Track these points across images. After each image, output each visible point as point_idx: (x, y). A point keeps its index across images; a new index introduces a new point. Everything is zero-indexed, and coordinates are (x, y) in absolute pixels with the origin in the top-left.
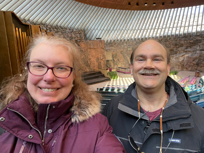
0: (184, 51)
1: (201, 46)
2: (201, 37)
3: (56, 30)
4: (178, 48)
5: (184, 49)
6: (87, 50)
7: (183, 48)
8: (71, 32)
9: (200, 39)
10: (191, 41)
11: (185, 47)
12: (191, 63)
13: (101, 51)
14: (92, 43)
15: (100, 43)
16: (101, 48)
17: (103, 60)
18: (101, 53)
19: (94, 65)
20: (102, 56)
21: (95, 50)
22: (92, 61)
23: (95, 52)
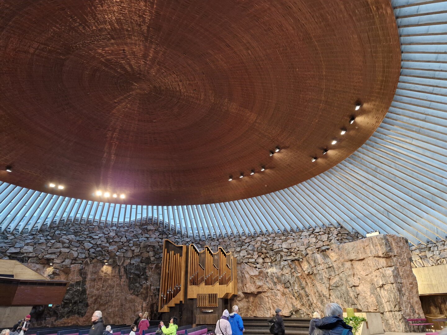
3: (285, 237)
6: (343, 264)
8: (310, 235)
13: (376, 264)
14: (353, 249)
15: (370, 244)
16: (374, 257)
17: (386, 289)
18: (378, 269)
19: (366, 303)
20: (381, 279)
21: (363, 264)
22: (361, 292)
23: (364, 268)
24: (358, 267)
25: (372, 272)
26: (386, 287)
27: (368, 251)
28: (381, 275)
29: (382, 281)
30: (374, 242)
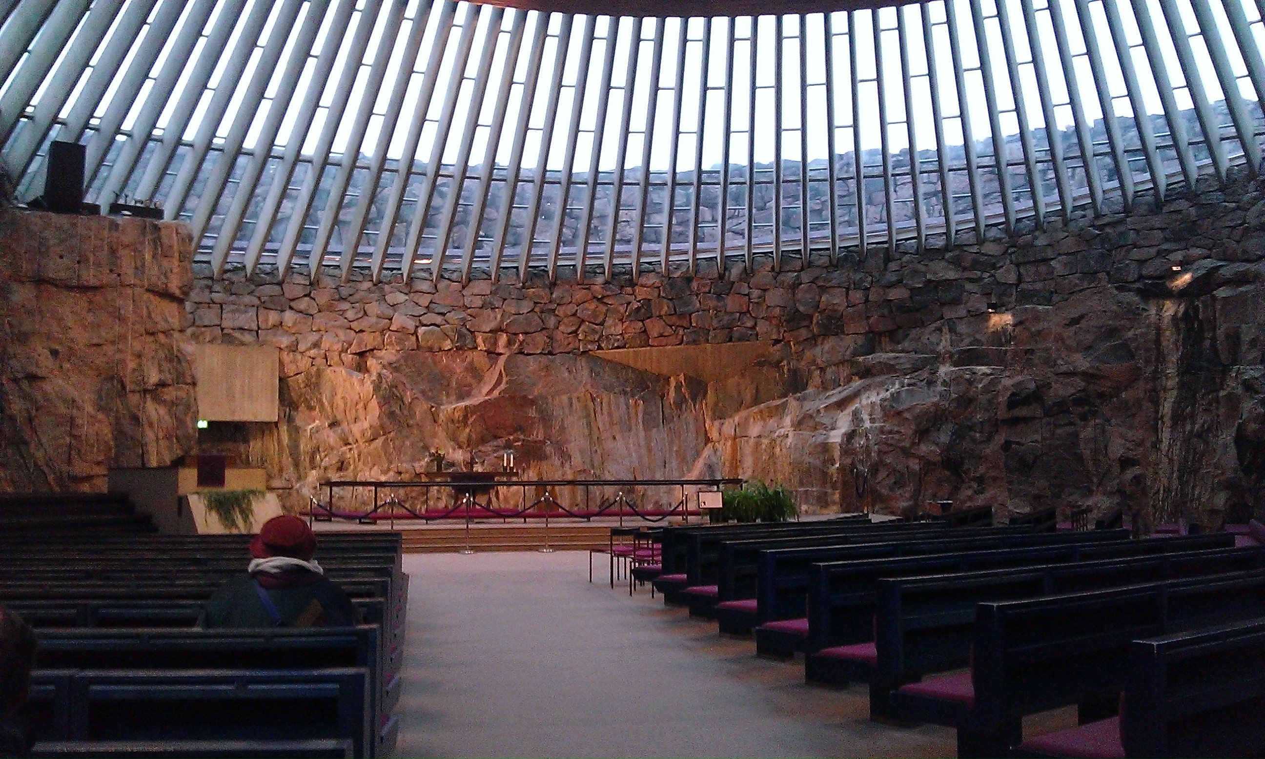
0: (852, 363)
1: (962, 328)
2: (956, 263)
4: (812, 341)
5: (855, 354)
7: (848, 343)
9: (951, 275)
10: (895, 294)
11: (861, 340)
12: (906, 453)
13: (149, 317)
14: (63, 241)
15: (142, 243)
16: (148, 290)
17: (167, 397)
18: (153, 334)
19: (68, 439)
20: (156, 365)
21: (86, 305)
22: (49, 400)
23: (90, 318)
24: (65, 311)
25: (122, 337)
26: (170, 394)
27: (127, 266)
28: (161, 354)
29: (161, 371)
30: (165, 240)
